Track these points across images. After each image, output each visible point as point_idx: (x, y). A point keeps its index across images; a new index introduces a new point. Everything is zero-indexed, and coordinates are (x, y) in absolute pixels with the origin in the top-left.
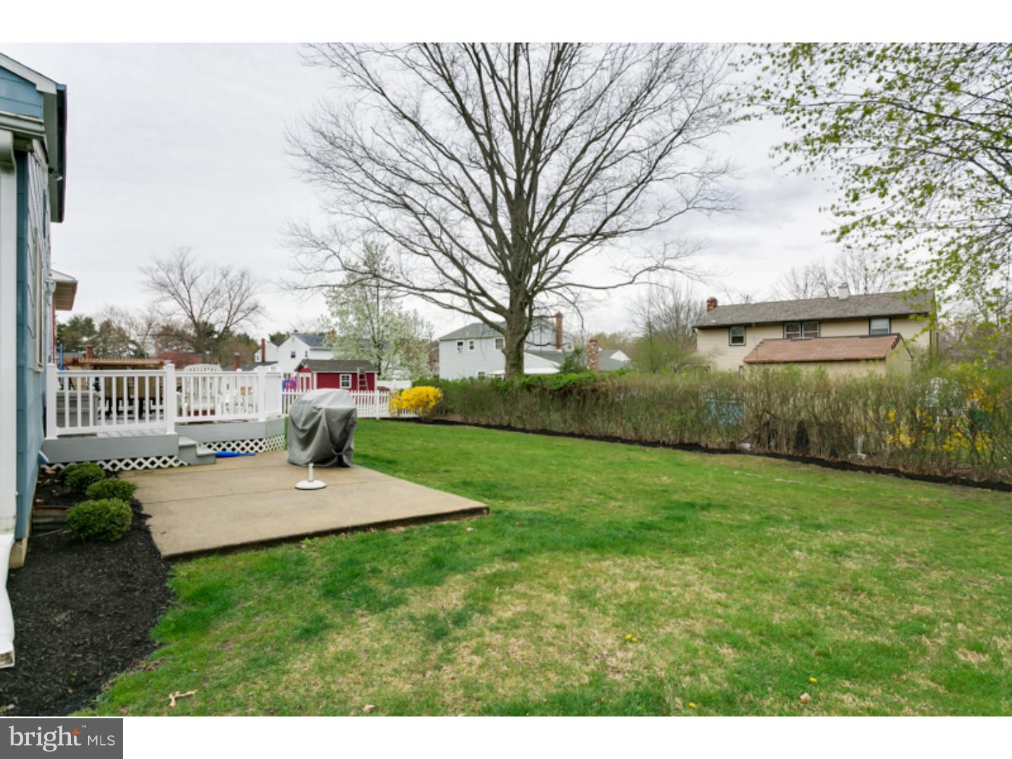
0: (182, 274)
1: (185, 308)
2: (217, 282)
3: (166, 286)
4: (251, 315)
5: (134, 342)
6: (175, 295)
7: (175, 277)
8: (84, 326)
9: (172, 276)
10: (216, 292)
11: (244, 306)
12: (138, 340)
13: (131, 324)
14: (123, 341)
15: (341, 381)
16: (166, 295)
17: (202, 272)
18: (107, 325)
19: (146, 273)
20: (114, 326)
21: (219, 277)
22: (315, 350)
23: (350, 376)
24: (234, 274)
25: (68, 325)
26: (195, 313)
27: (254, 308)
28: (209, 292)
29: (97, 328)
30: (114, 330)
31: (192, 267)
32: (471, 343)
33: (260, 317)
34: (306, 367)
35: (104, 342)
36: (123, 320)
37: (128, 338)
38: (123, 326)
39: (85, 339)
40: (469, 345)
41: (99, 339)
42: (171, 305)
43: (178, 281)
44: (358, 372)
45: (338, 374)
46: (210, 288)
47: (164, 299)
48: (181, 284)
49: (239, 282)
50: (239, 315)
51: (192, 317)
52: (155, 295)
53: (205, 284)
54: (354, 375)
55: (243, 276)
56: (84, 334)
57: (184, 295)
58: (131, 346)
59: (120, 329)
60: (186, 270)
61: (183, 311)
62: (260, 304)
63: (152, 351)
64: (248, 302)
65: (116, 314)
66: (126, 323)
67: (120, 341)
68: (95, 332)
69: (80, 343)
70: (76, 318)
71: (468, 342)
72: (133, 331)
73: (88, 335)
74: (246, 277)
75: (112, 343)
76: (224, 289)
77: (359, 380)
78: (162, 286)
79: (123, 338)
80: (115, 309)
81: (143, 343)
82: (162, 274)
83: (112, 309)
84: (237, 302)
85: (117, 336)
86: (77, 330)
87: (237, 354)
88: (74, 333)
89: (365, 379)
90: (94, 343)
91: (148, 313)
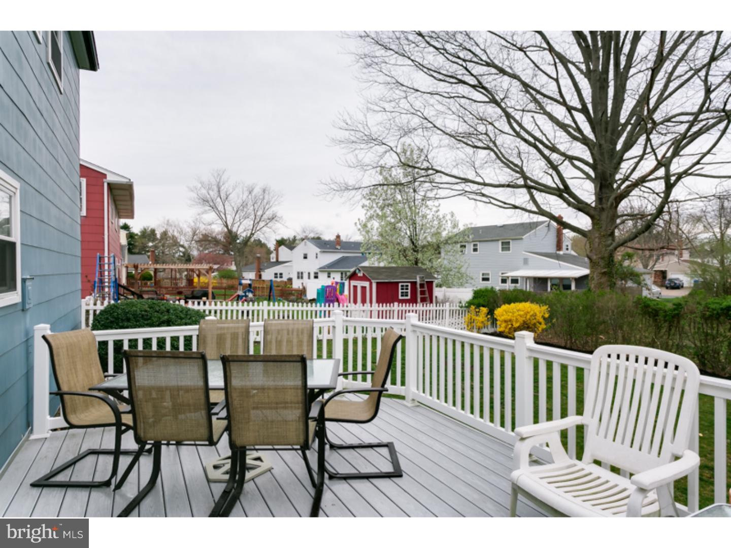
0: (219, 191)
1: (222, 219)
2: (245, 197)
3: (207, 201)
4: (270, 225)
5: (183, 246)
6: (214, 208)
7: (213, 194)
8: (149, 234)
9: (211, 193)
10: (244, 205)
11: (265, 217)
12: (186, 245)
13: (181, 232)
14: (176, 245)
15: (400, 291)
16: (208, 208)
17: (234, 189)
18: (165, 234)
19: (192, 191)
20: (170, 234)
21: (246, 193)
22: (324, 252)
23: (409, 284)
24: (257, 191)
25: (139, 234)
26: (228, 222)
27: (272, 218)
28: (239, 205)
29: (158, 236)
30: (170, 237)
31: (226, 185)
32: (475, 245)
33: (278, 225)
34: (360, 275)
35: (163, 246)
36: (176, 230)
37: (179, 243)
38: (176, 234)
39: (151, 244)
40: (472, 247)
41: (160, 244)
42: (211, 216)
43: (216, 196)
44: (418, 280)
45: (398, 283)
46: (239, 202)
47: (205, 212)
48: (219, 199)
49: (261, 197)
50: (262, 224)
51: (227, 226)
52: (199, 209)
53: (236, 198)
54: (414, 284)
55: (264, 191)
56: (149, 240)
57: (221, 208)
58: (181, 249)
59: (173, 236)
60: (222, 188)
61: (220, 222)
62: (278, 215)
63: (195, 253)
64: (269, 214)
65: (171, 226)
66: (178, 232)
67: (174, 246)
68: (157, 239)
69: (148, 247)
70: (145, 229)
71: (472, 244)
72: (183, 238)
73: (153, 241)
74: (267, 192)
75: (168, 246)
76: (250, 203)
77: (419, 289)
78: (205, 201)
79: (176, 243)
80: (170, 221)
81: (190, 247)
82: (204, 191)
83: (168, 221)
84: (259, 213)
85: (171, 241)
86: (145, 238)
87: (258, 255)
88: (144, 240)
89: (426, 289)
90: (156, 247)
91: (193, 224)
